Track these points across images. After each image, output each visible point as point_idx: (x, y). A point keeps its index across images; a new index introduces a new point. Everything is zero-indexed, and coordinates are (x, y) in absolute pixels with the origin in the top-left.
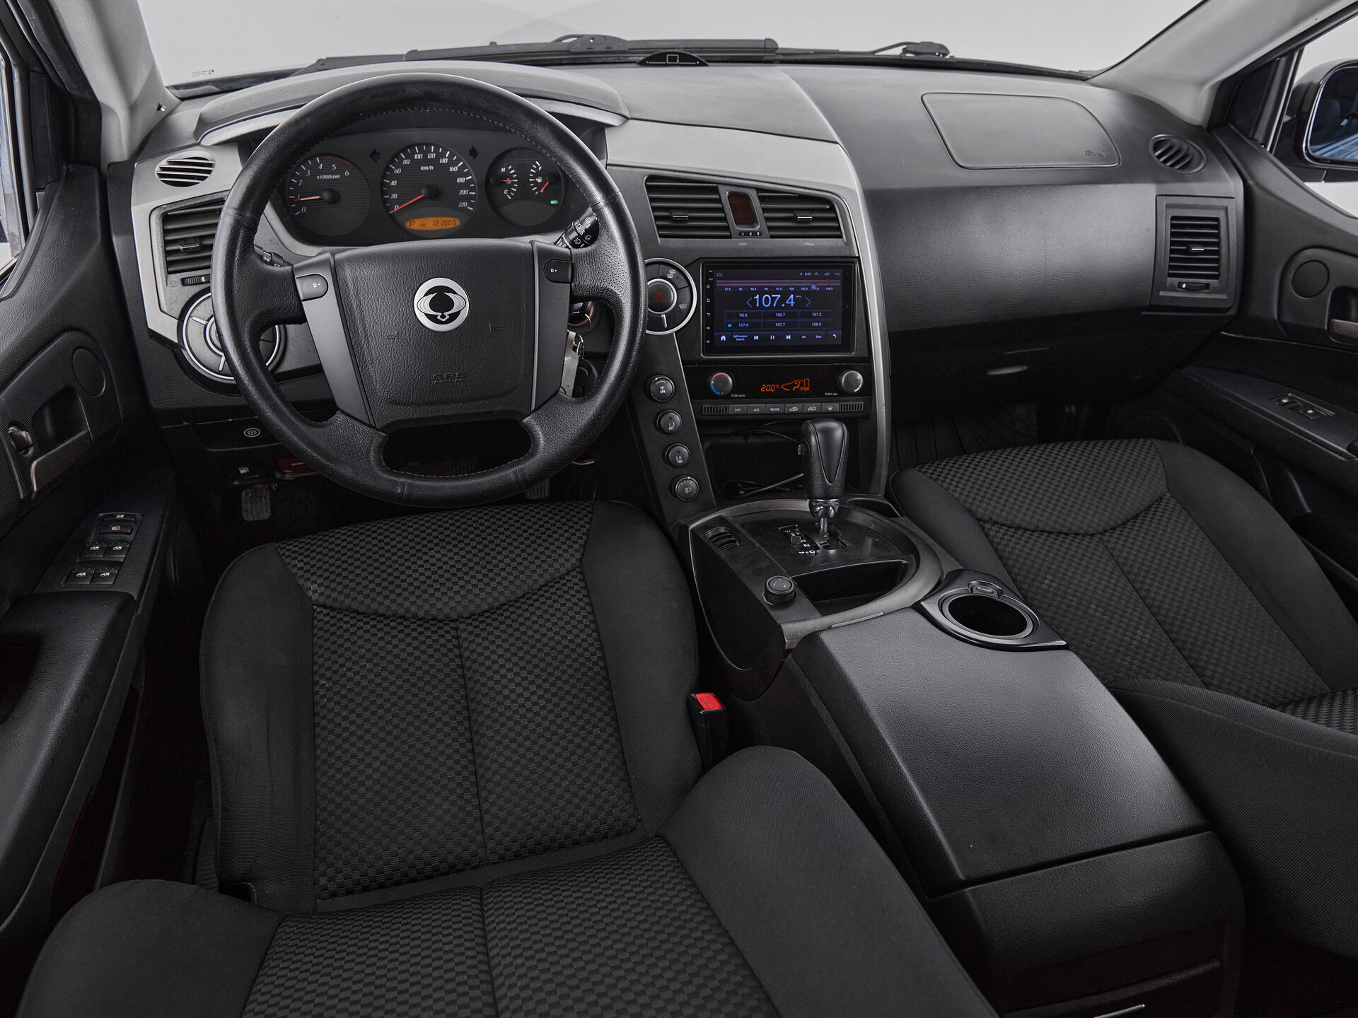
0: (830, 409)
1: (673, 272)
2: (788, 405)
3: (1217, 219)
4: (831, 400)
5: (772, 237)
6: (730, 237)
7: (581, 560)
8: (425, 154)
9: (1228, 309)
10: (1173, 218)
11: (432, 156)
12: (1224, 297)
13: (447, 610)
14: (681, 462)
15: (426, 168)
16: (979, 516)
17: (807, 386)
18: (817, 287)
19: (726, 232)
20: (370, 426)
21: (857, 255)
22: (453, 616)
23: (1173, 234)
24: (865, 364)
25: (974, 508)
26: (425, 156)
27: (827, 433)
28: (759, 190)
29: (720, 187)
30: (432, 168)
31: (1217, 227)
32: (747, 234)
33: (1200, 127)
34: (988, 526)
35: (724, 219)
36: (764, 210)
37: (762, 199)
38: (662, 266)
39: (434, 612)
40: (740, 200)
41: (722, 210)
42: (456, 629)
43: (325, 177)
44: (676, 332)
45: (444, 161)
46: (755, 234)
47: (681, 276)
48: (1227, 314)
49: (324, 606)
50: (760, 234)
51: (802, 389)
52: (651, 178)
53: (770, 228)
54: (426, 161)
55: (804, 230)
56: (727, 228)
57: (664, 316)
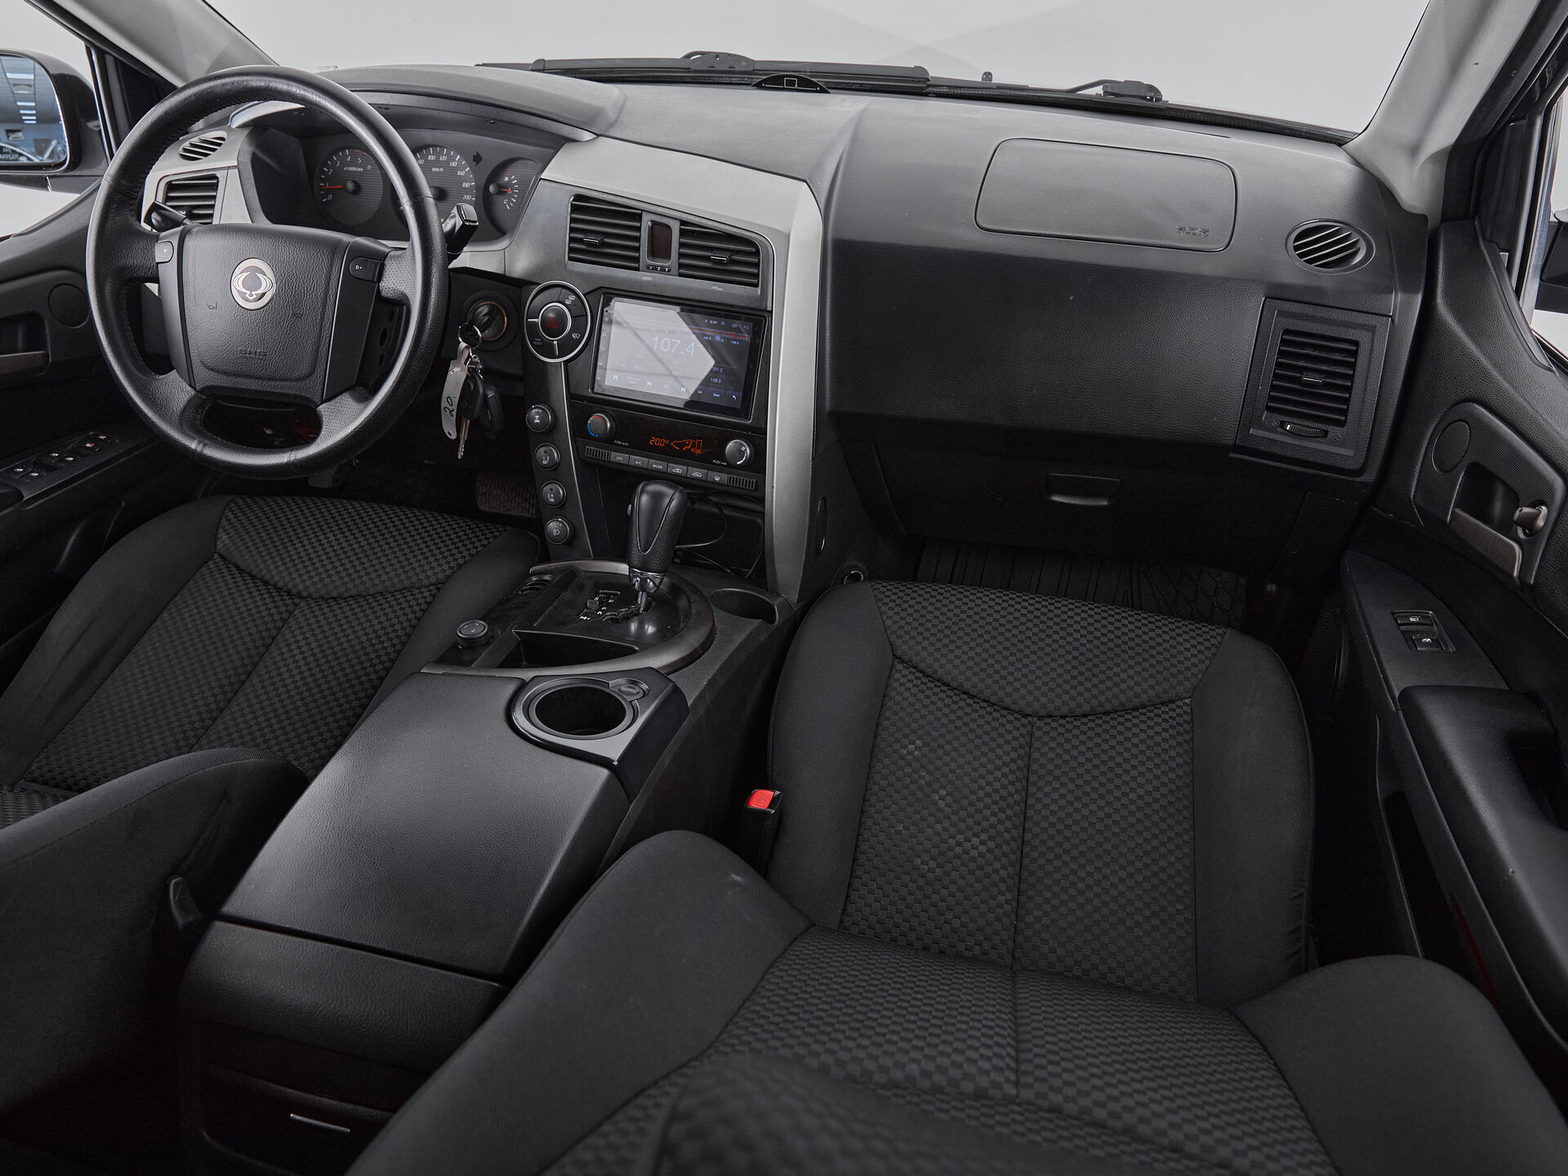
0: (717, 479)
1: (572, 298)
2: (672, 465)
3: (1356, 343)
4: (718, 469)
5: (681, 275)
6: (637, 269)
7: (448, 577)
8: (438, 155)
9: (1361, 471)
10: (1287, 332)
11: (443, 158)
12: (1350, 453)
13: (301, 587)
14: (552, 500)
15: (437, 170)
16: (898, 653)
17: (698, 448)
18: (721, 338)
19: (633, 263)
20: (191, 386)
21: (769, 309)
22: (304, 594)
23: (1281, 353)
24: (758, 437)
25: (899, 642)
26: (438, 158)
27: (657, 498)
28: (683, 223)
29: (644, 214)
30: (442, 169)
31: (1354, 354)
32: (655, 269)
33: (1424, 217)
34: (900, 666)
35: (637, 249)
36: (682, 245)
37: (683, 233)
38: (564, 290)
39: (291, 585)
40: (659, 231)
41: (638, 239)
42: (296, 605)
43: (351, 169)
44: (566, 362)
45: (453, 164)
46: (663, 270)
47: (579, 303)
48: (1357, 479)
49: (221, 556)
50: (669, 271)
51: (693, 450)
52: (578, 197)
53: (681, 266)
54: (437, 163)
55: (719, 273)
56: (637, 260)
57: (555, 342)
